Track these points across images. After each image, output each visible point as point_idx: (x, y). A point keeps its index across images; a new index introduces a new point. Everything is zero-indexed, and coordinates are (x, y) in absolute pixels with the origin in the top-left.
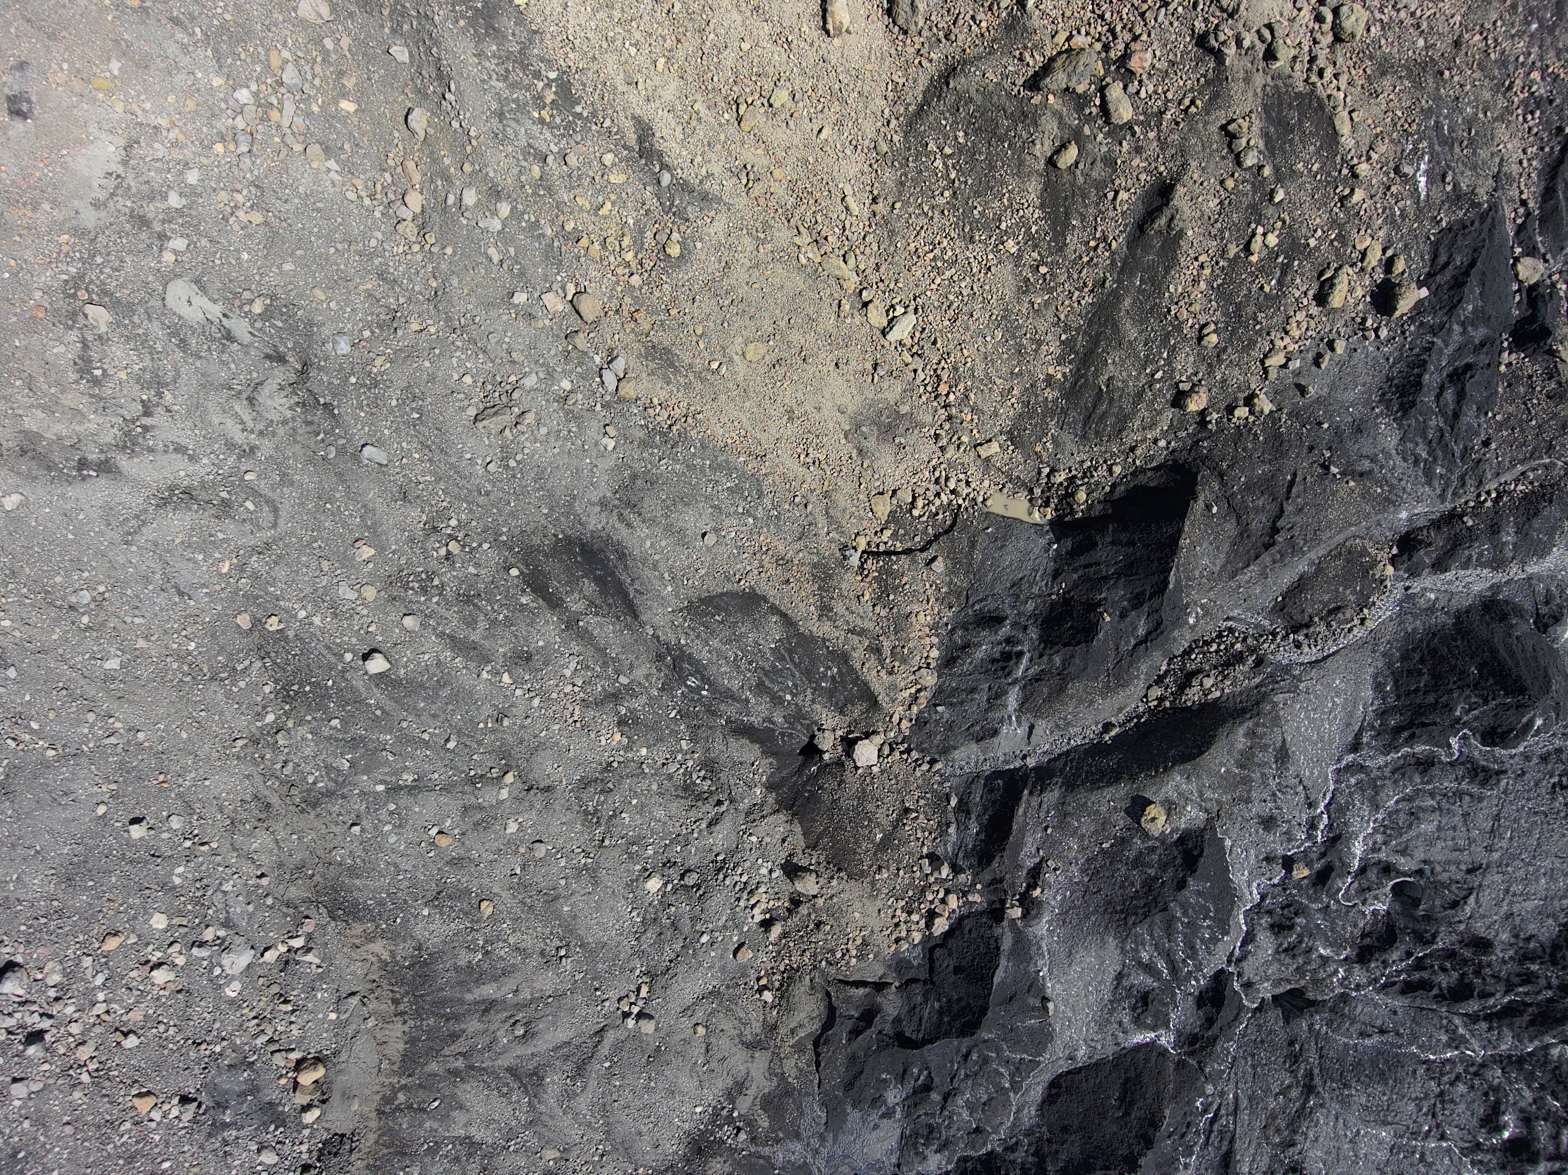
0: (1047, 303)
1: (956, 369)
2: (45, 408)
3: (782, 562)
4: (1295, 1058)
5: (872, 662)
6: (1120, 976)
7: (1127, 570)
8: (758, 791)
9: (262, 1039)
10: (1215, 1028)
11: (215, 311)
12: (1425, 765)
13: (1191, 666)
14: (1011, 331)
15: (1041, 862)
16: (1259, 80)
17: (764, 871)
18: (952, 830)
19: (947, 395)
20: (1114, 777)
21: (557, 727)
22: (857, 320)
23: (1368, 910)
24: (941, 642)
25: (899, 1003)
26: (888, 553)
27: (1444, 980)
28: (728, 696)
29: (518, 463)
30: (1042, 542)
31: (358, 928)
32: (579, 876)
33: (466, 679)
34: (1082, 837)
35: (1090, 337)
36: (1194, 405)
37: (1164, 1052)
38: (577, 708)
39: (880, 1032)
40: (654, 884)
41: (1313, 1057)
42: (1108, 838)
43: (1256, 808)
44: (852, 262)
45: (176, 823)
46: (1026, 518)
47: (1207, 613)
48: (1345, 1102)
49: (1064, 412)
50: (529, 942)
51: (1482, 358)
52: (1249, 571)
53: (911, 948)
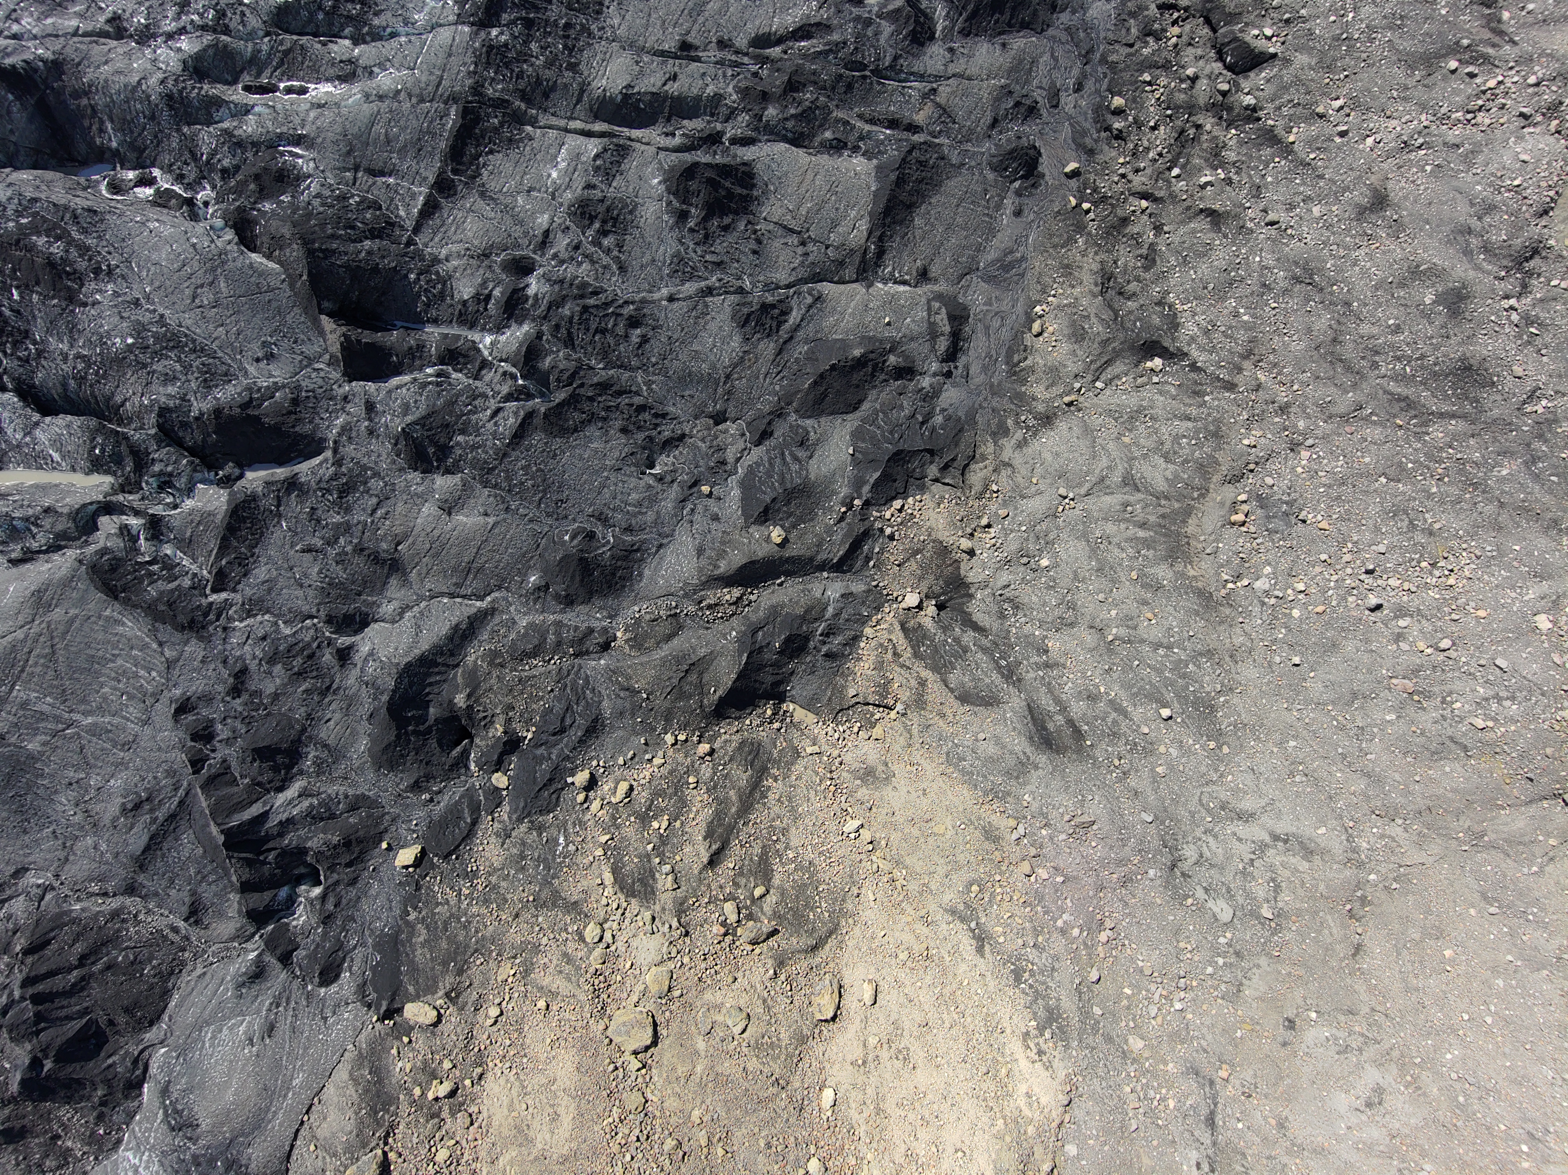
0: (774, 819)
2: (1298, 871)
3: (943, 716)
4: (729, 393)
5: (899, 649)
6: (811, 457)
7: (761, 667)
8: (979, 595)
9: (1259, 541)
10: (768, 418)
11: (1210, 904)
12: (629, 529)
13: (733, 608)
14: (793, 810)
15: (837, 524)
16: (657, 908)
17: (985, 554)
18: (877, 550)
20: (789, 560)
21: (1081, 657)
22: (878, 835)
23: (671, 459)
24: (858, 649)
25: (928, 470)
26: (879, 706)
27: (646, 416)
28: (984, 650)
29: (1077, 797)
30: (794, 692)
31: (1200, 585)
32: (1084, 578)
33: (1123, 694)
34: (813, 532)
35: (754, 797)
36: (704, 748)
37: (796, 411)
38: (1068, 664)
39: (941, 457)
40: (1045, 562)
41: (720, 390)
42: (802, 529)
43: (720, 527)
44: (875, 866)
45: (1278, 659)
46: (799, 707)
47: (724, 636)
48: (713, 367)
49: (769, 760)
50: (1116, 551)
51: (544, 737)
52: (702, 652)
53: (914, 496)
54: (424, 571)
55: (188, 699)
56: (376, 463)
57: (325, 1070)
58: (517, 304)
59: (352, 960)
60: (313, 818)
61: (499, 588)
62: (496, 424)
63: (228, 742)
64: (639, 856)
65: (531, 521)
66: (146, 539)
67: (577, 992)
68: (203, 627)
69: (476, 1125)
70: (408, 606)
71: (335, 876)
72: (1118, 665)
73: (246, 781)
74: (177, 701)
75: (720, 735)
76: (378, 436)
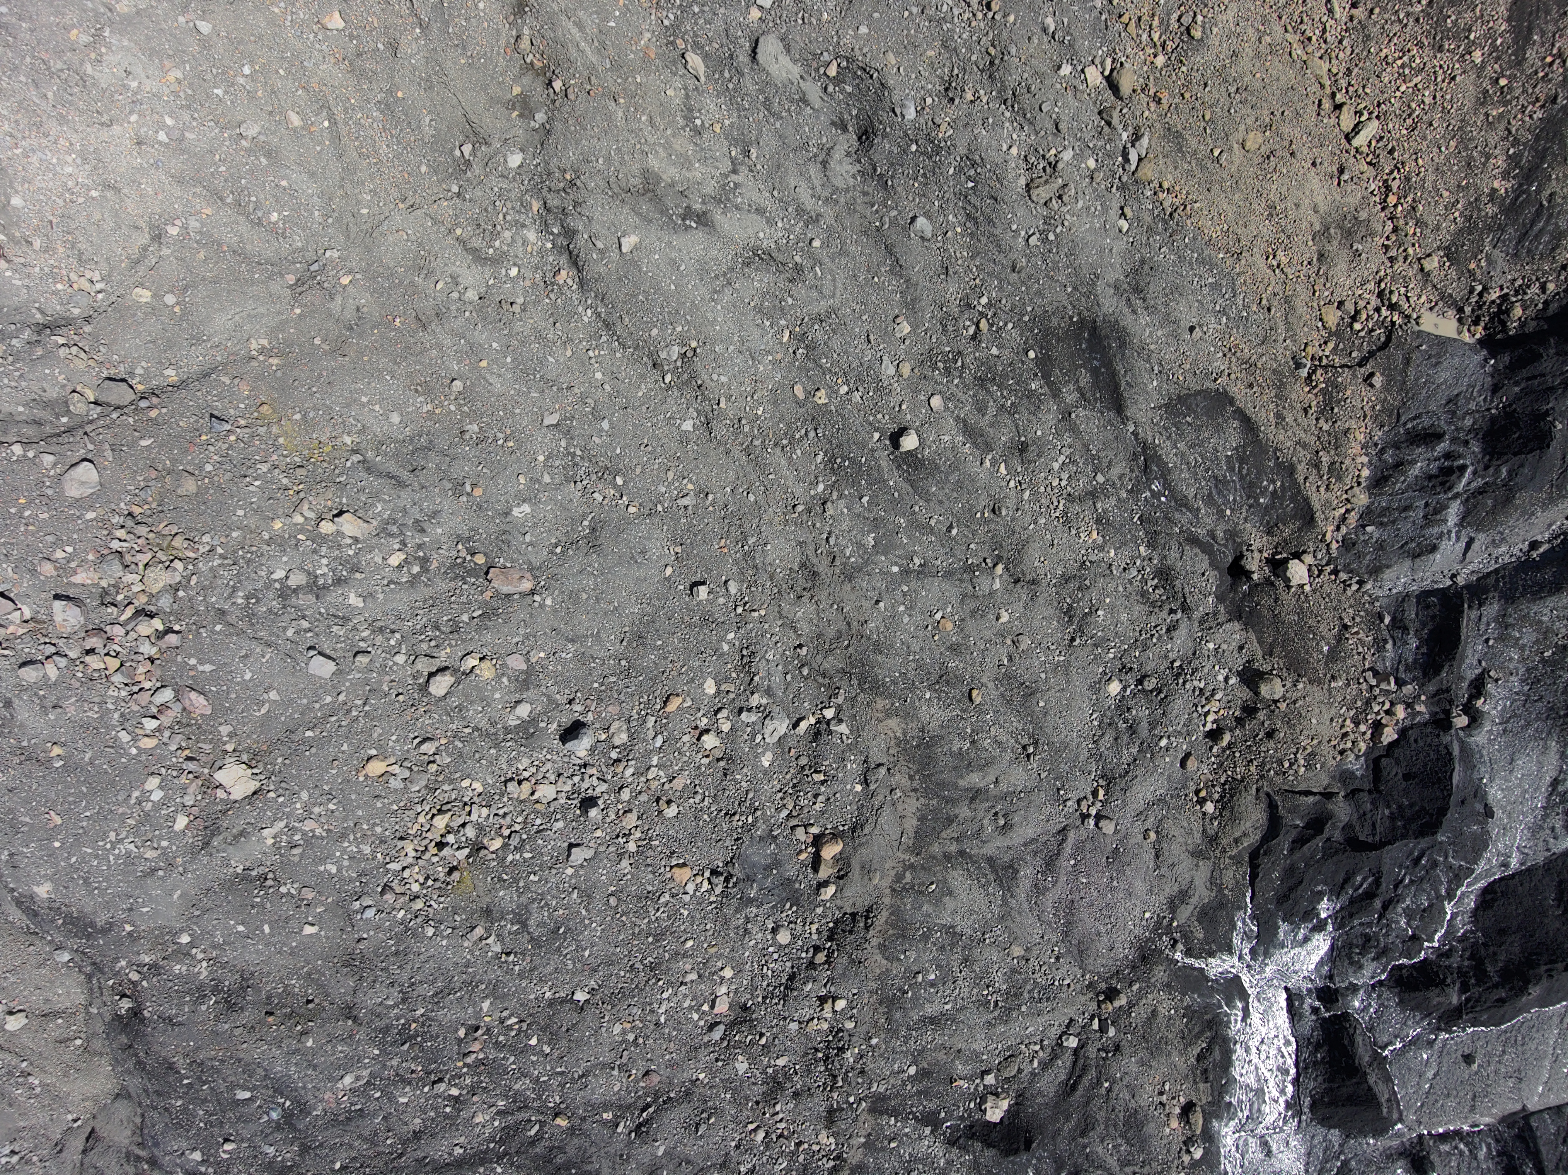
0: (1501, 116)
1: (1408, 179)
3: (1246, 365)
5: (1313, 477)
8: (1211, 600)
11: (795, 72)
14: (1465, 143)
15: (1482, 673)
17: (1221, 678)
18: (1389, 646)
19: (1395, 206)
20: (1553, 588)
21: (1044, 521)
22: (1332, 121)
24: (1370, 461)
25: (1348, 810)
28: (1184, 504)
29: (1057, 236)
30: (1477, 359)
31: (879, 702)
32: (1055, 671)
33: (973, 466)
34: (1522, 648)
35: (1536, 151)
38: (1062, 502)
39: (1328, 839)
40: (1114, 688)
42: (1549, 647)
45: (733, 588)
46: (1456, 336)
49: (1501, 228)
50: (1005, 736)
72: (982, 520)
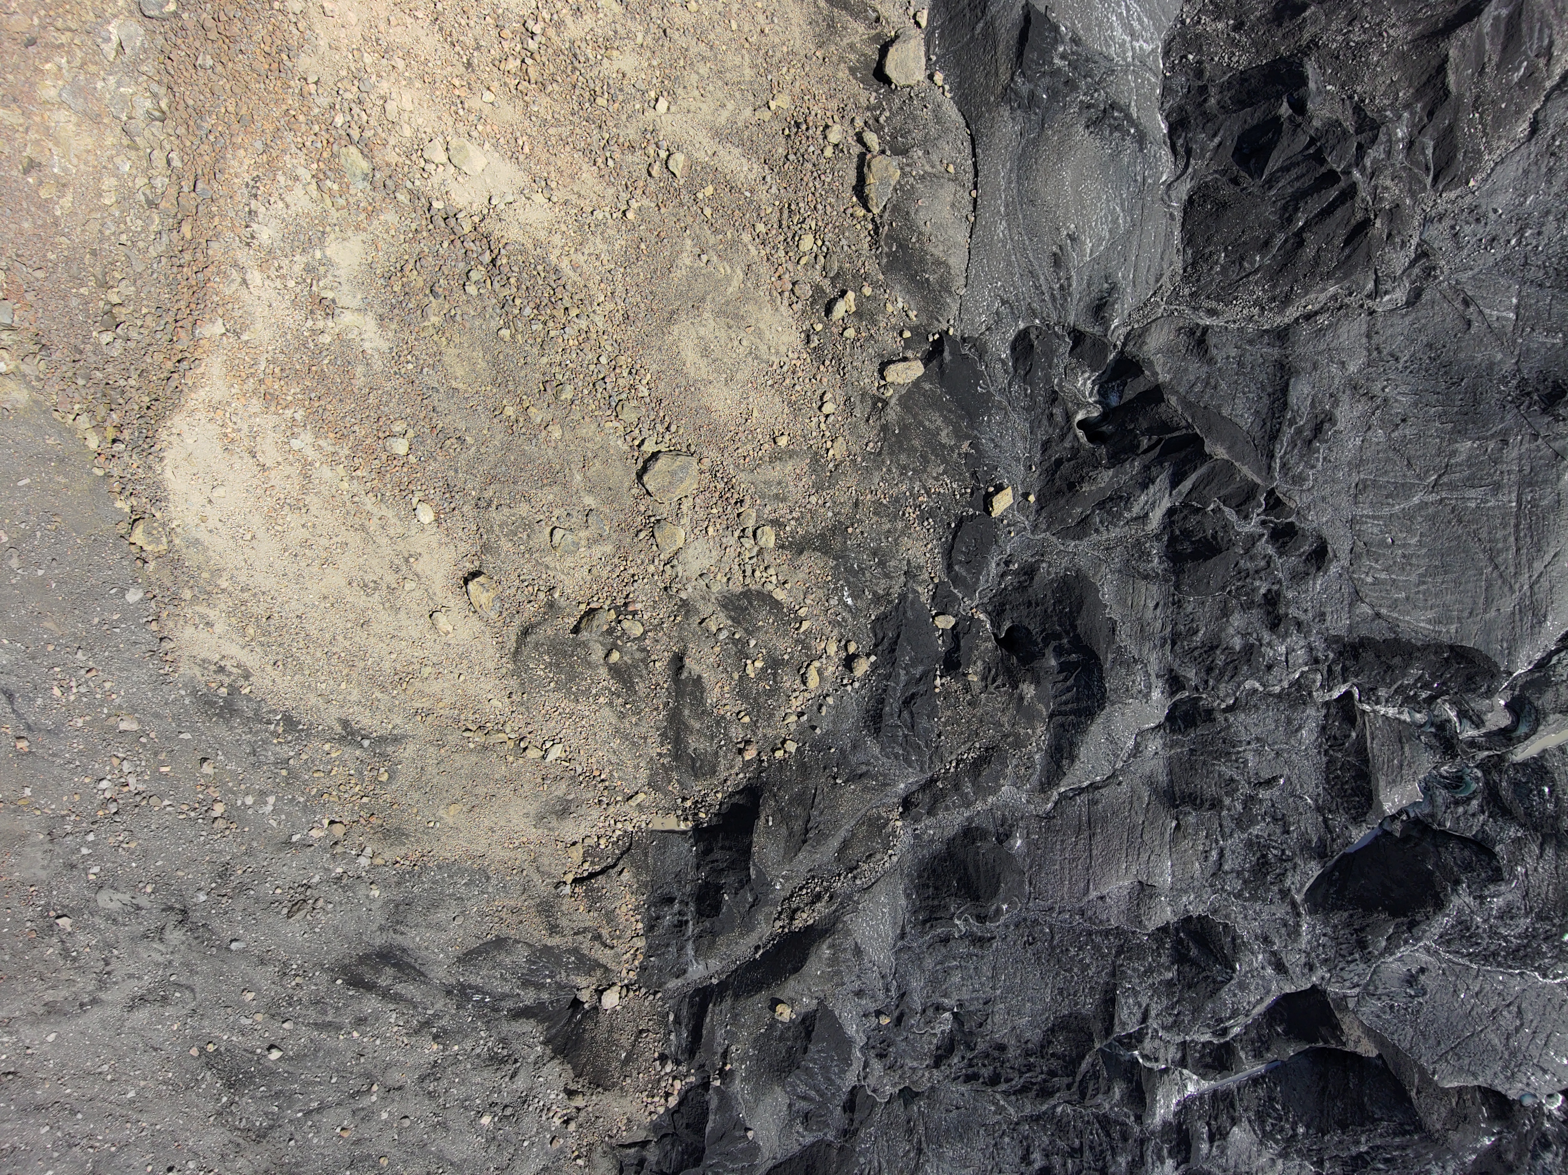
1: (599, 762)
3: (513, 911)
4: (911, 1130)
5: (597, 944)
6: (790, 1105)
7: (732, 864)
8: (539, 1048)
10: (856, 1122)
12: (944, 939)
13: (794, 905)
14: (625, 737)
15: (727, 1047)
17: (552, 1096)
18: (672, 1036)
19: (600, 775)
20: (759, 987)
22: (521, 759)
23: (938, 1031)
24: (642, 918)
25: (657, 1151)
26: (590, 875)
27: (985, 1072)
28: (505, 996)
30: (687, 844)
32: (435, 1128)
33: (331, 1042)
34: (748, 1028)
36: (750, 752)
37: (829, 1143)
38: (405, 1037)
40: (486, 1119)
41: (921, 1129)
42: (762, 1025)
43: (850, 987)
46: (676, 828)
47: (787, 877)
48: (940, 1155)
51: (922, 688)
52: (800, 856)
53: (660, 1116)
54: (1136, 804)
55: (1319, 569)
56: (1245, 908)
57: (978, 254)
58: (1178, 1145)
59: (1006, 371)
60: (1121, 497)
61: (1049, 817)
62: (1140, 1006)
63: (1253, 539)
64: (759, 629)
65: (1051, 909)
66: (1449, 721)
67: (750, 477)
68: (1341, 654)
69: (787, 294)
70: (1135, 756)
71: (1067, 445)
72: (352, 1066)
73: (1212, 506)
74: (1331, 561)
75: (742, 770)
76: (1257, 938)
